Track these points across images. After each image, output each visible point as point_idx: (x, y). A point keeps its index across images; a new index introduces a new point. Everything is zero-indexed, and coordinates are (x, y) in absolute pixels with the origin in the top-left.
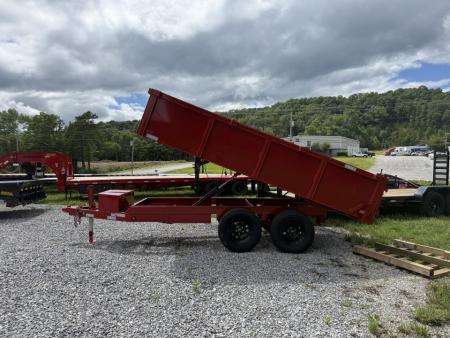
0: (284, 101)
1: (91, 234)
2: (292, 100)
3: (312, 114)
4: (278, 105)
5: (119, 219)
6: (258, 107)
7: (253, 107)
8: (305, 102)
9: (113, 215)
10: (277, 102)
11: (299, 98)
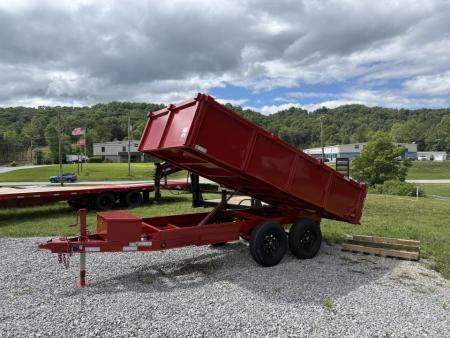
0: (106, 103)
1: (83, 274)
2: (115, 103)
3: (137, 120)
4: (100, 106)
5: (141, 248)
6: (75, 106)
7: (68, 105)
8: (128, 106)
9: (132, 244)
10: (98, 103)
11: (123, 101)
